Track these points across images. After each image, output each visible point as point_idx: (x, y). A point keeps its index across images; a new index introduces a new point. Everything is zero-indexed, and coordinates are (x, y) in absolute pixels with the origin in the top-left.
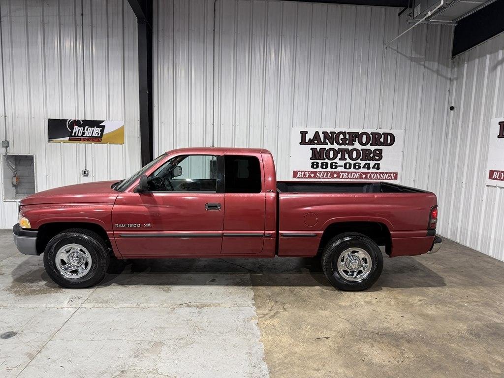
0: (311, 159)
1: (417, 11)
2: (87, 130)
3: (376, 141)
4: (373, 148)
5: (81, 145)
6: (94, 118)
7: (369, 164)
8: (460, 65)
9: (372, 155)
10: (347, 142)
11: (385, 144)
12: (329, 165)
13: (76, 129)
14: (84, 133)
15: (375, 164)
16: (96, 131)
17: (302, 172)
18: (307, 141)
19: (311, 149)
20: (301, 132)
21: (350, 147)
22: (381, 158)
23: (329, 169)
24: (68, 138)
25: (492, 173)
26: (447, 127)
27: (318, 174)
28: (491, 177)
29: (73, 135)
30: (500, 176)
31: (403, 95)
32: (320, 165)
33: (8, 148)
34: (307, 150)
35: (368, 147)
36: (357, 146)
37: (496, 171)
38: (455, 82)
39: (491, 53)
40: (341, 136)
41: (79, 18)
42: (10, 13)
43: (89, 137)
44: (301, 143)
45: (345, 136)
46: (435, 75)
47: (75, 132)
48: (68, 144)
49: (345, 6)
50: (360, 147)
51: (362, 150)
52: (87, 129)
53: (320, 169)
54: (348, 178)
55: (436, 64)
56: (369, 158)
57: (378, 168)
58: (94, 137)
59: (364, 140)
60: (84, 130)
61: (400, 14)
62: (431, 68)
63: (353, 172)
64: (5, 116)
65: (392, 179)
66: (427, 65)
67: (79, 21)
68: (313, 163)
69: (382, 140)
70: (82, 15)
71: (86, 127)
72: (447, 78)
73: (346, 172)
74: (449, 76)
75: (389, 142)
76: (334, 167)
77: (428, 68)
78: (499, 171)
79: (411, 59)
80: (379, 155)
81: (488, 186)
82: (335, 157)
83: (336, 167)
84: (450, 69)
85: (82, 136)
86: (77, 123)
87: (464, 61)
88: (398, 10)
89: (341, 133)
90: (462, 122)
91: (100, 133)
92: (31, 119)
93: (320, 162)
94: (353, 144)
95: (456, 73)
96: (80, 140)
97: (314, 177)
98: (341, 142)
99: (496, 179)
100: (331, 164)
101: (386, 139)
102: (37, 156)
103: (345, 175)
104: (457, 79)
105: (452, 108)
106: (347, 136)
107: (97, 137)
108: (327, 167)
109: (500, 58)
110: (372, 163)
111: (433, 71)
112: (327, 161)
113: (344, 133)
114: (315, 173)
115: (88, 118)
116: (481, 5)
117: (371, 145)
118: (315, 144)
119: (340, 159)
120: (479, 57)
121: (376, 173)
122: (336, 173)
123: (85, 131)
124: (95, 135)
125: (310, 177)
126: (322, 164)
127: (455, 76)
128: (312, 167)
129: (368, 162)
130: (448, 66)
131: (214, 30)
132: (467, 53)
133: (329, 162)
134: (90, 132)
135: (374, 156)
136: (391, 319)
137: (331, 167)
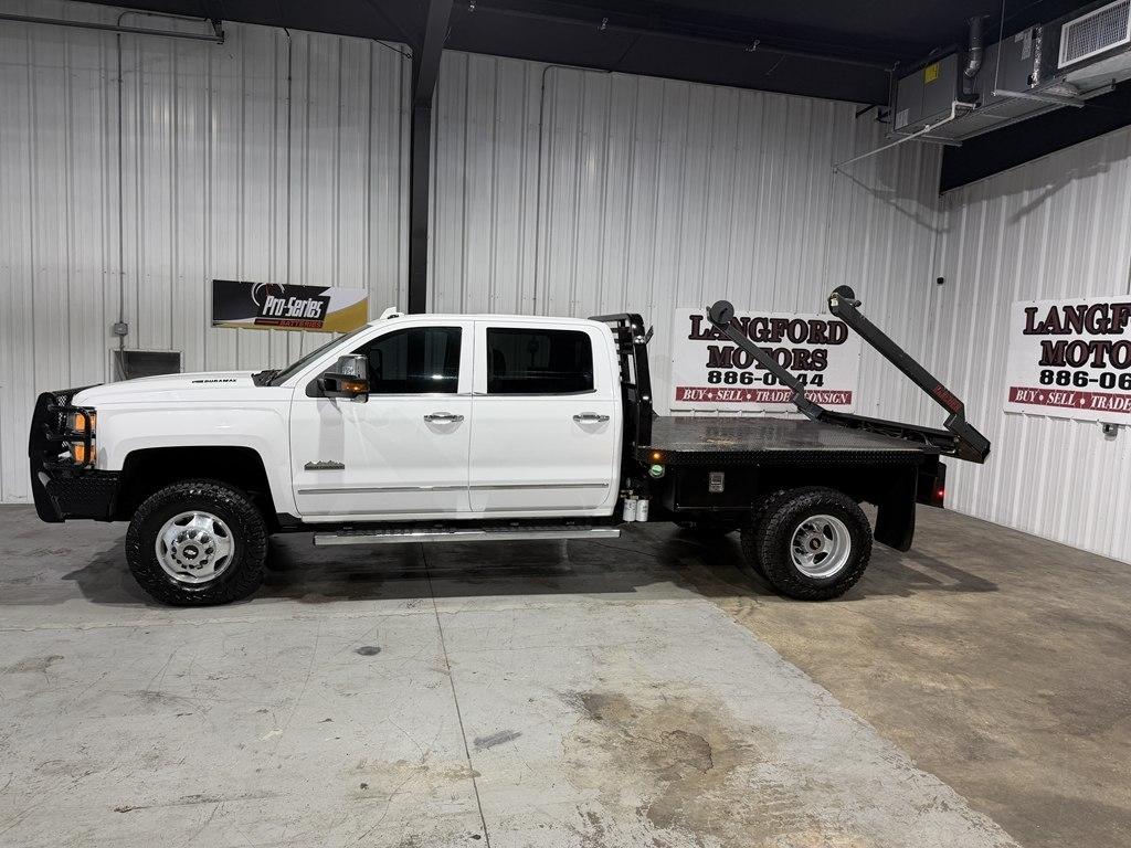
0: (708, 366)
1: (902, 119)
2: (293, 305)
3: (817, 335)
4: (811, 348)
5: (279, 335)
6: (307, 281)
7: (805, 376)
8: (952, 207)
9: (810, 360)
10: (770, 336)
11: (832, 341)
12: (738, 378)
13: (271, 301)
14: (286, 310)
15: (816, 376)
16: (313, 306)
17: (692, 389)
18: (701, 334)
19: (709, 348)
20: (692, 317)
21: (774, 346)
22: (824, 366)
23: (738, 385)
24: (253, 320)
25: (1014, 391)
26: (932, 314)
27: (719, 394)
28: (1012, 398)
29: (264, 313)
30: (1028, 396)
31: (862, 255)
32: (723, 377)
33: (125, 338)
34: (701, 349)
35: (804, 345)
36: (786, 343)
37: (1020, 389)
38: (945, 236)
39: (1008, 193)
40: (760, 326)
41: (284, 84)
42: (141, 64)
43: (298, 318)
44: (690, 337)
45: (766, 326)
46: (913, 223)
47: (269, 309)
48: (253, 331)
49: (768, 95)
50: (790, 346)
51: (793, 350)
52: (294, 302)
53: (722, 384)
54: (771, 401)
55: (915, 202)
56: (806, 366)
57: (820, 384)
58: (307, 318)
59: (797, 336)
60: (286, 304)
61: (858, 115)
62: (906, 210)
63: (779, 391)
64: (122, 273)
65: (842, 403)
66: (899, 205)
67: (283, 90)
68: (711, 374)
69: (827, 334)
70: (290, 79)
71: (292, 299)
72: (930, 228)
73: (766, 390)
74: (934, 225)
75: (838, 338)
76: (746, 381)
77: (902, 210)
78: (1026, 389)
79: (876, 193)
80: (822, 360)
81: (1007, 413)
82: (748, 364)
83: (751, 381)
84: (936, 214)
85: (283, 316)
86: (273, 289)
87: (961, 202)
88: (854, 107)
89: (758, 320)
90: (960, 305)
91: (319, 311)
92: (177, 278)
93: (723, 371)
94: (780, 341)
95: (946, 221)
96: (278, 325)
97: (714, 399)
98: (759, 335)
99: (1022, 401)
100: (743, 375)
101: (833, 332)
102: (187, 353)
103: (766, 395)
104: (948, 231)
105: (940, 281)
106: (770, 327)
107: (313, 318)
108: (734, 381)
109: (1026, 203)
110: (811, 374)
111: (910, 216)
112: (735, 369)
113: (764, 321)
114: (715, 391)
115: (296, 282)
116: (1005, 121)
117: (809, 342)
118: (715, 338)
119: (757, 367)
120: (988, 198)
121: (817, 392)
122: (750, 391)
123: (290, 306)
124: (309, 314)
125: (706, 399)
126: (727, 374)
127: (946, 227)
128: (710, 380)
129: (803, 372)
130: (932, 209)
131: (541, 124)
132: (967, 189)
133: (739, 372)
134: (297, 308)
135: (813, 362)
136: (922, 610)
137: (742, 382)
